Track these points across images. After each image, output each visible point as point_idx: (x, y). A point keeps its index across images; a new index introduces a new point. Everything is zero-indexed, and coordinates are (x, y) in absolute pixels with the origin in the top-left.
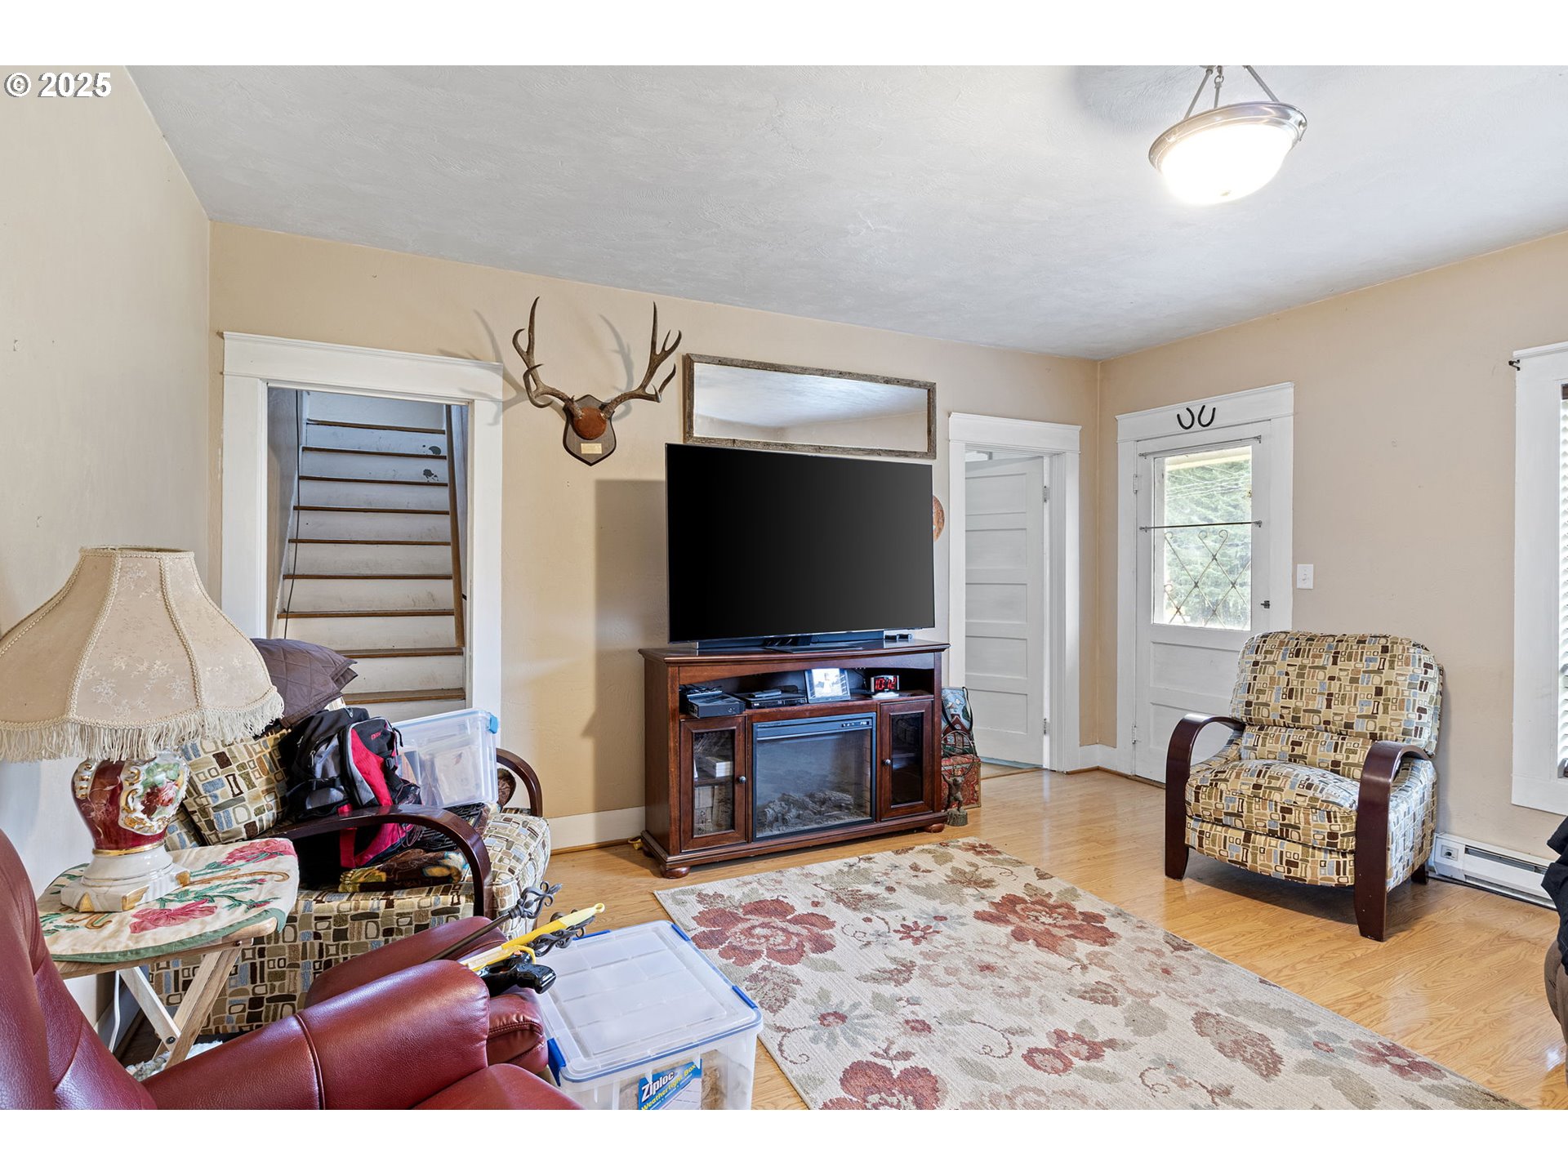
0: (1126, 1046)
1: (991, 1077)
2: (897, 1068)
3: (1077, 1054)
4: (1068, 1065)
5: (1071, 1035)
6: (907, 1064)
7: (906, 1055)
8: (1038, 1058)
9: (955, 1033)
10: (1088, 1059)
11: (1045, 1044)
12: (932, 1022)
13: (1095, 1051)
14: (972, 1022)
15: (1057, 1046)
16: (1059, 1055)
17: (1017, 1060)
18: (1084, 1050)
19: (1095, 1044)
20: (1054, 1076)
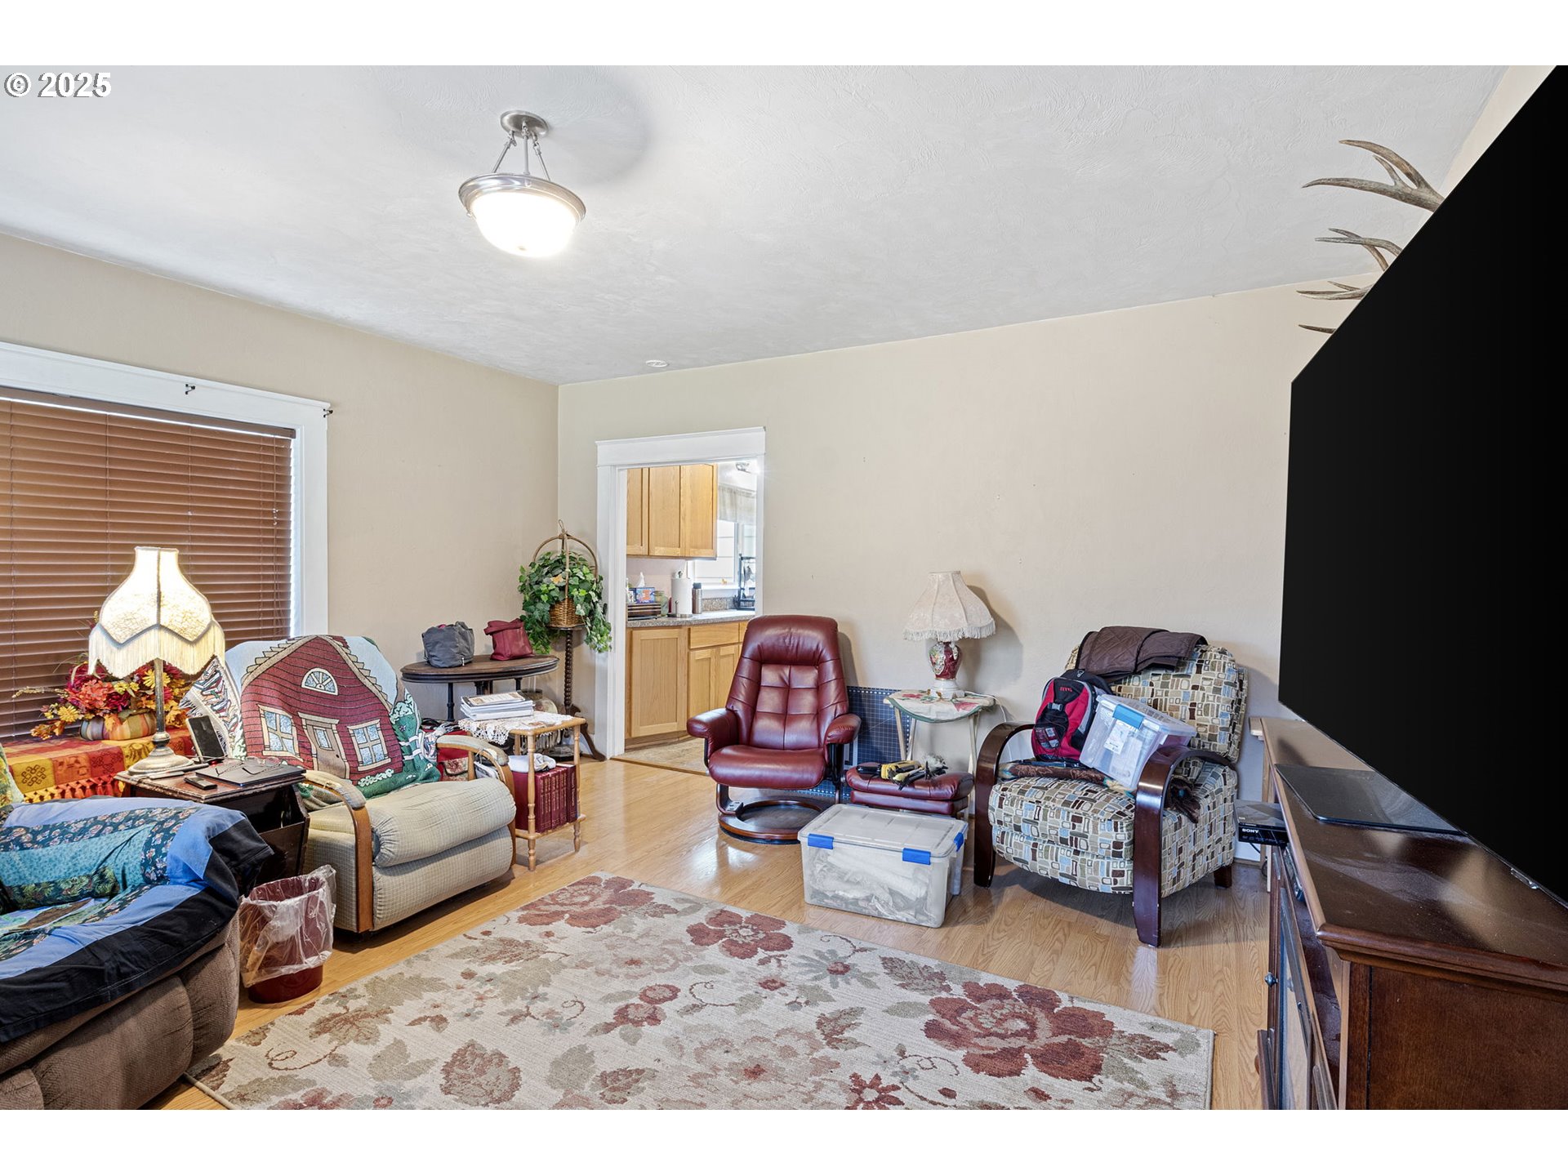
0: (595, 1031)
1: (697, 969)
2: (761, 954)
3: (637, 1006)
4: (643, 996)
5: (645, 1023)
6: (756, 958)
7: (762, 962)
8: (668, 994)
9: (741, 989)
10: (627, 1006)
11: (666, 1007)
12: (765, 992)
13: (622, 1015)
14: (733, 1005)
15: (655, 1009)
16: (652, 1001)
17: (683, 986)
18: (631, 1012)
19: (622, 1023)
20: (652, 984)
